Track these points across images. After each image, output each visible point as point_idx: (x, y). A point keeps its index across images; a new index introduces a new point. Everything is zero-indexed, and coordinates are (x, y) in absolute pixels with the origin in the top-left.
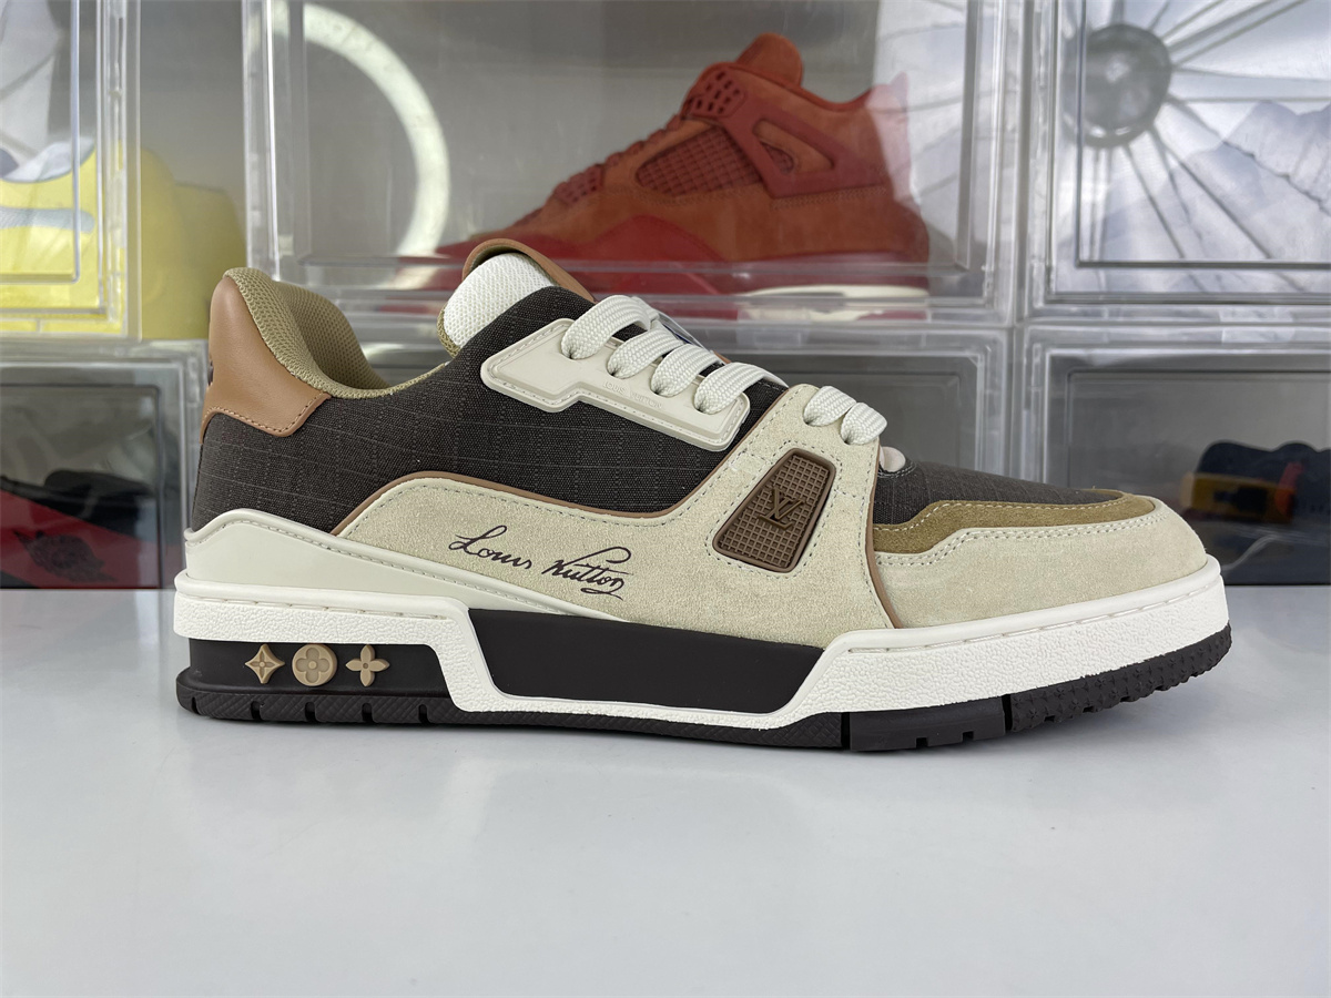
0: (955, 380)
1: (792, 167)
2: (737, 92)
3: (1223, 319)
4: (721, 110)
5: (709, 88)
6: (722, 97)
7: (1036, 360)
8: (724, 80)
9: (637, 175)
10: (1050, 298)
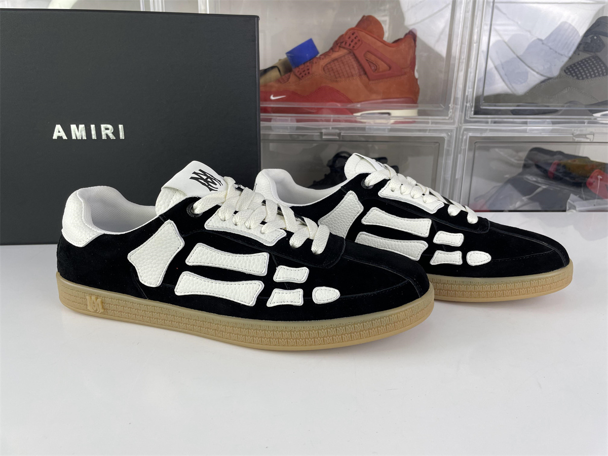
0: (438, 144)
1: (377, 69)
3: (528, 125)
7: (465, 137)
10: (471, 117)
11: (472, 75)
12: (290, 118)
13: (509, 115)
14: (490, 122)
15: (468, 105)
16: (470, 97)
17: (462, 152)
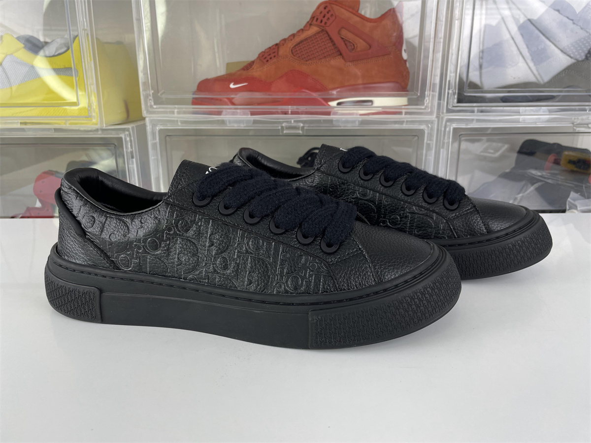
0: (417, 138)
1: (354, 48)
2: (332, 15)
3: (521, 114)
4: (326, 23)
5: (321, 13)
6: (326, 18)
7: (447, 129)
8: (327, 10)
9: (292, 50)
10: (454, 105)
11: (454, 57)
12: (242, 110)
13: (499, 102)
14: (476, 111)
15: (450, 92)
16: (453, 82)
17: (445, 147)
